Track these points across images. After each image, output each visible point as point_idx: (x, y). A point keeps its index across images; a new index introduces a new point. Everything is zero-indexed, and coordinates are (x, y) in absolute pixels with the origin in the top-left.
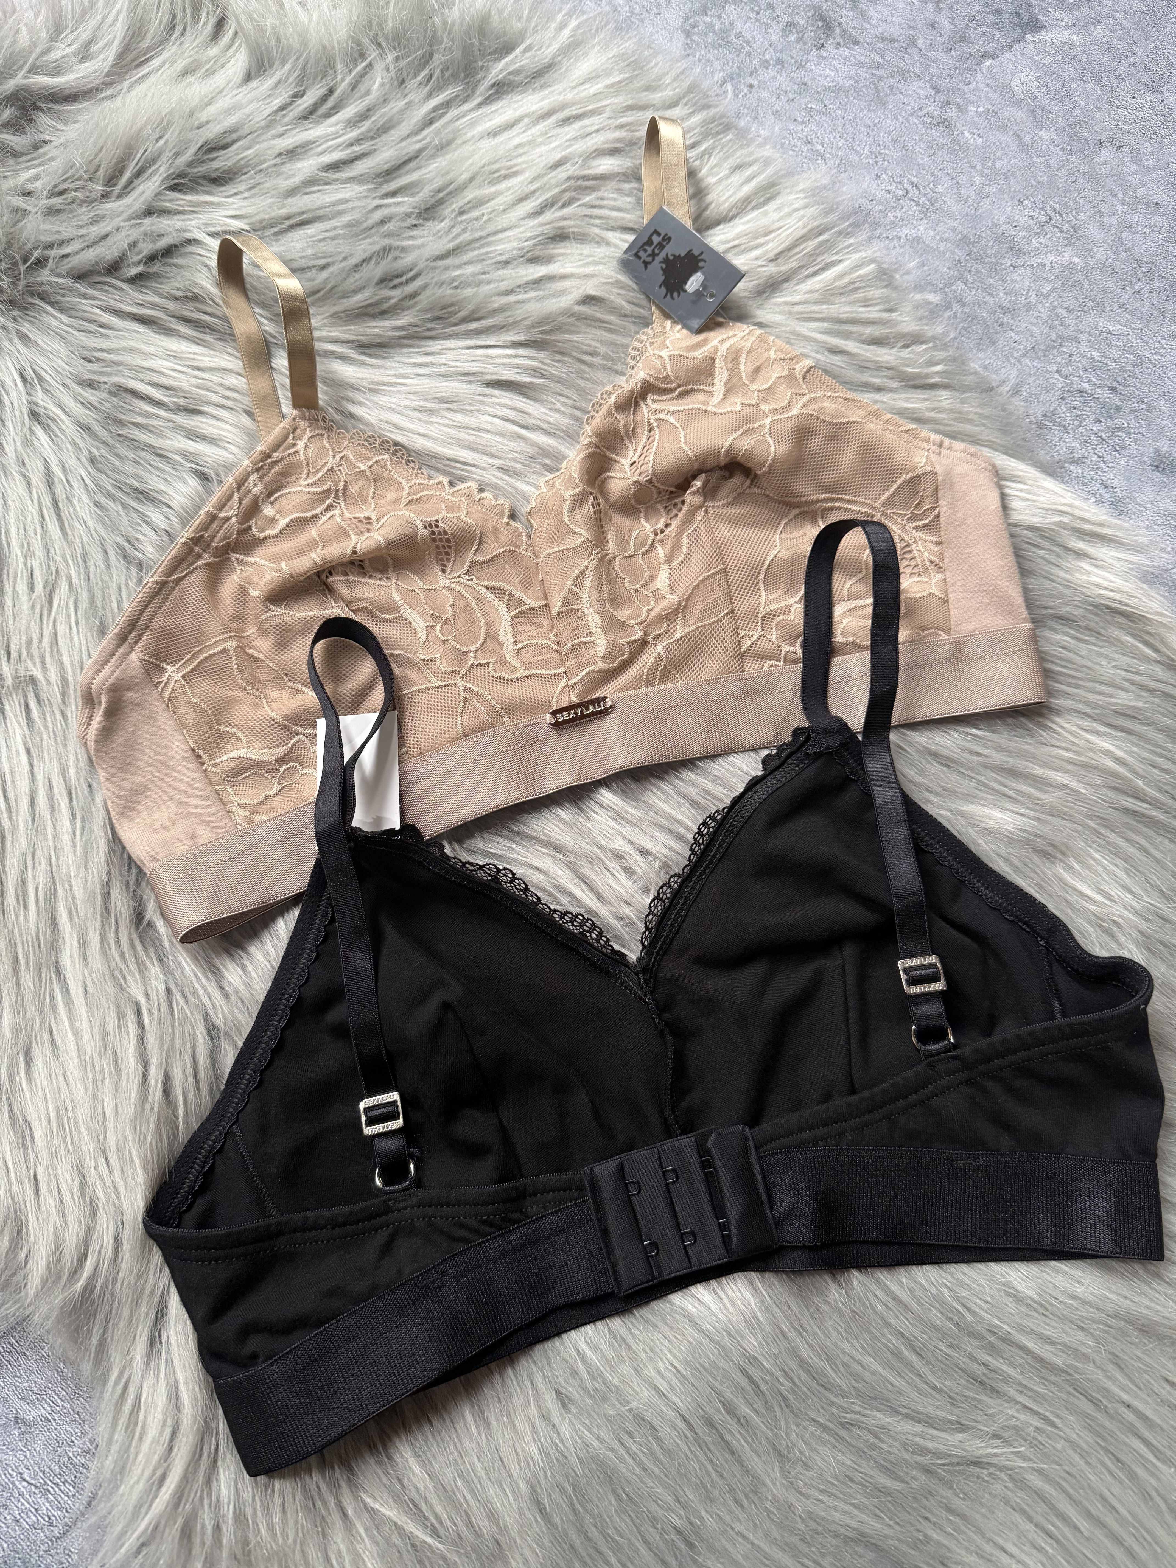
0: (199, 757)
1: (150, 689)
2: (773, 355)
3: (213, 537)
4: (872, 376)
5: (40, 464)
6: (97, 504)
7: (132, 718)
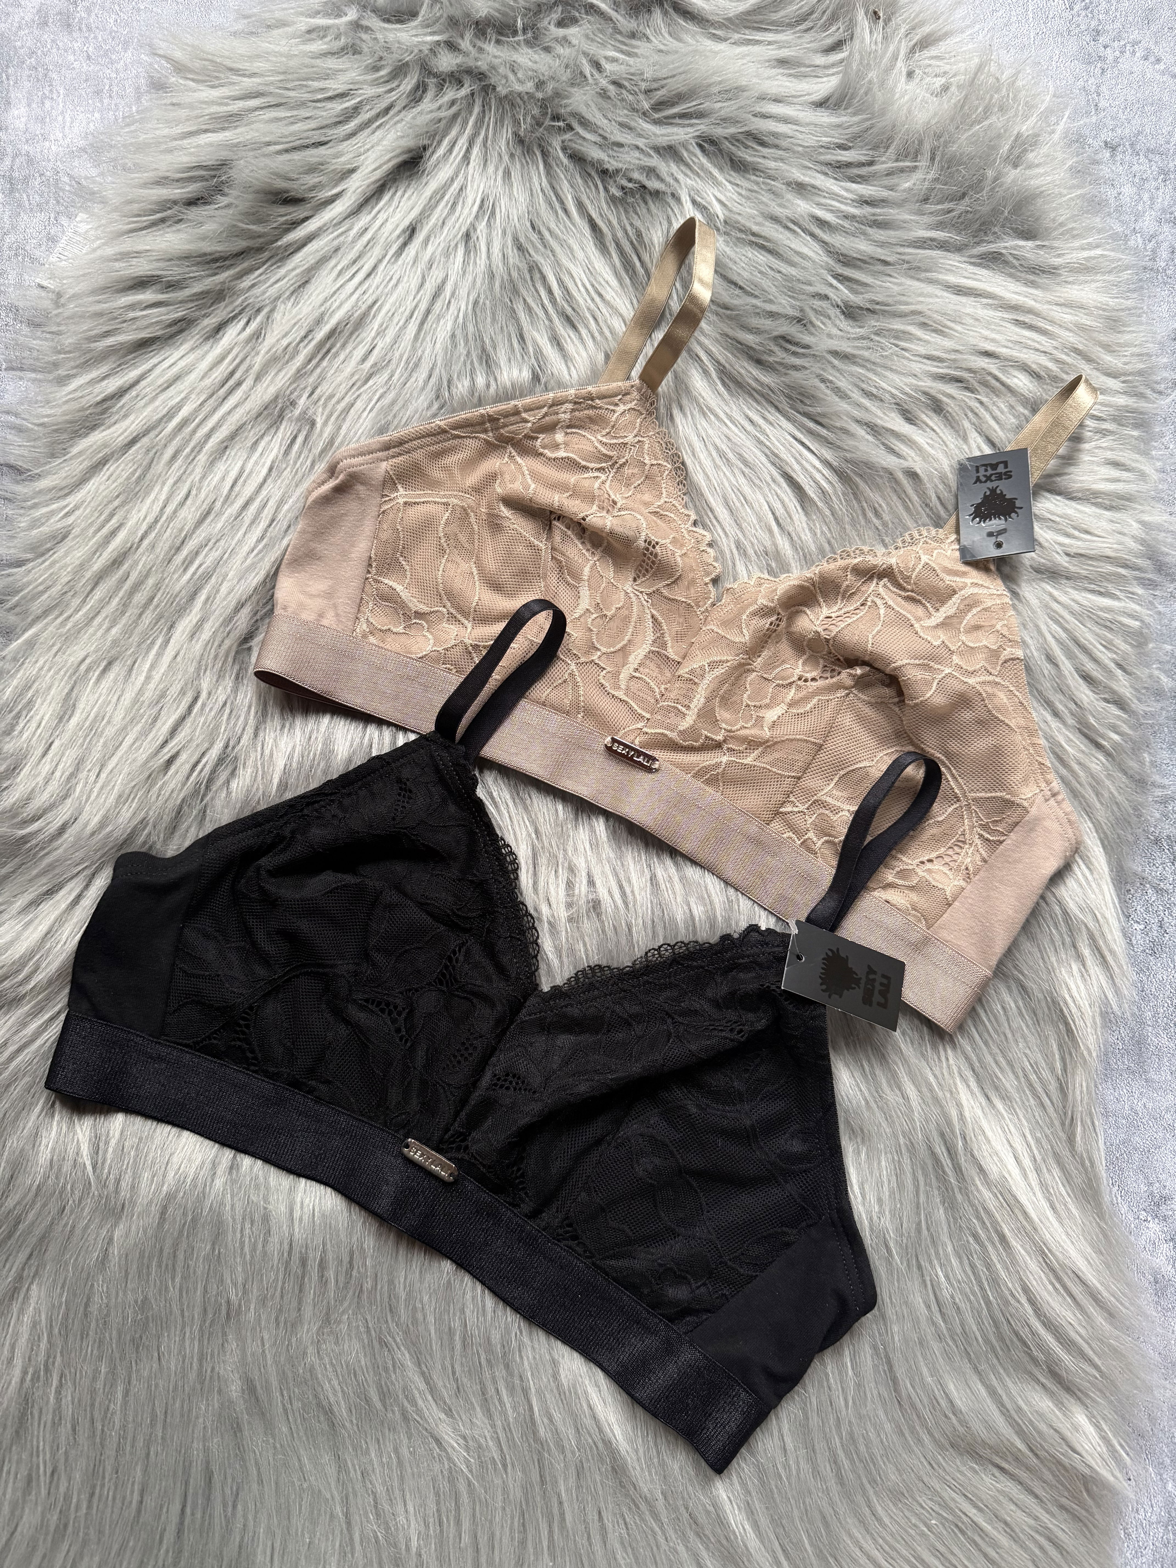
0: (370, 565)
1: (377, 495)
2: (998, 627)
3: (505, 426)
4: (1061, 702)
5: (441, 276)
6: (453, 336)
7: (349, 505)
